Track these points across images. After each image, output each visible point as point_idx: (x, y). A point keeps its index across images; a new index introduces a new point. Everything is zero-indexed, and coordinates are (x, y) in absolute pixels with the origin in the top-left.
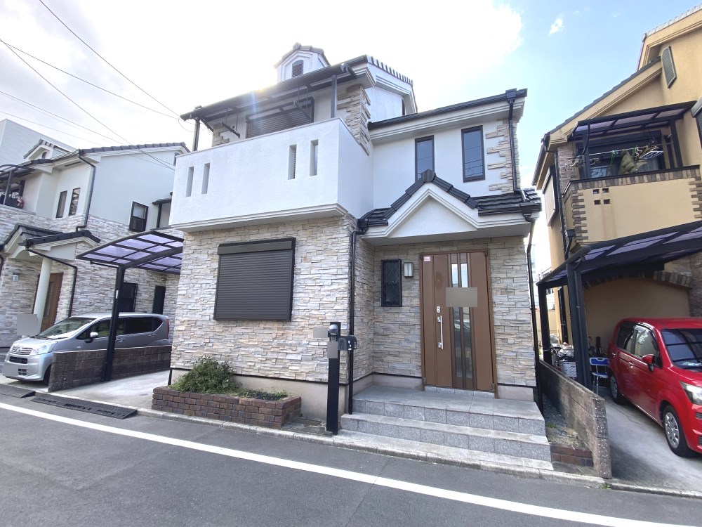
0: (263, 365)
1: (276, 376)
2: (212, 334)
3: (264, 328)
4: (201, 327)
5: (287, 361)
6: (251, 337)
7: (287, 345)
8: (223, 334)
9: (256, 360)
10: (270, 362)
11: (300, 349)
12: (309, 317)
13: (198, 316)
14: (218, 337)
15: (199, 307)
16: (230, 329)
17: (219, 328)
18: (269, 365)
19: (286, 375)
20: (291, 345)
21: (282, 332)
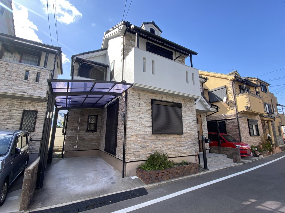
0: (174, 152)
1: (180, 156)
2: (150, 141)
3: (173, 137)
4: (144, 138)
5: (182, 150)
6: (168, 141)
7: (182, 144)
8: (156, 141)
9: (172, 151)
10: (177, 151)
11: (186, 145)
12: (187, 133)
13: (142, 132)
14: (154, 142)
15: (141, 127)
16: (159, 139)
17: (154, 137)
18: (177, 152)
19: (183, 155)
20: (183, 143)
21: (180, 139)
